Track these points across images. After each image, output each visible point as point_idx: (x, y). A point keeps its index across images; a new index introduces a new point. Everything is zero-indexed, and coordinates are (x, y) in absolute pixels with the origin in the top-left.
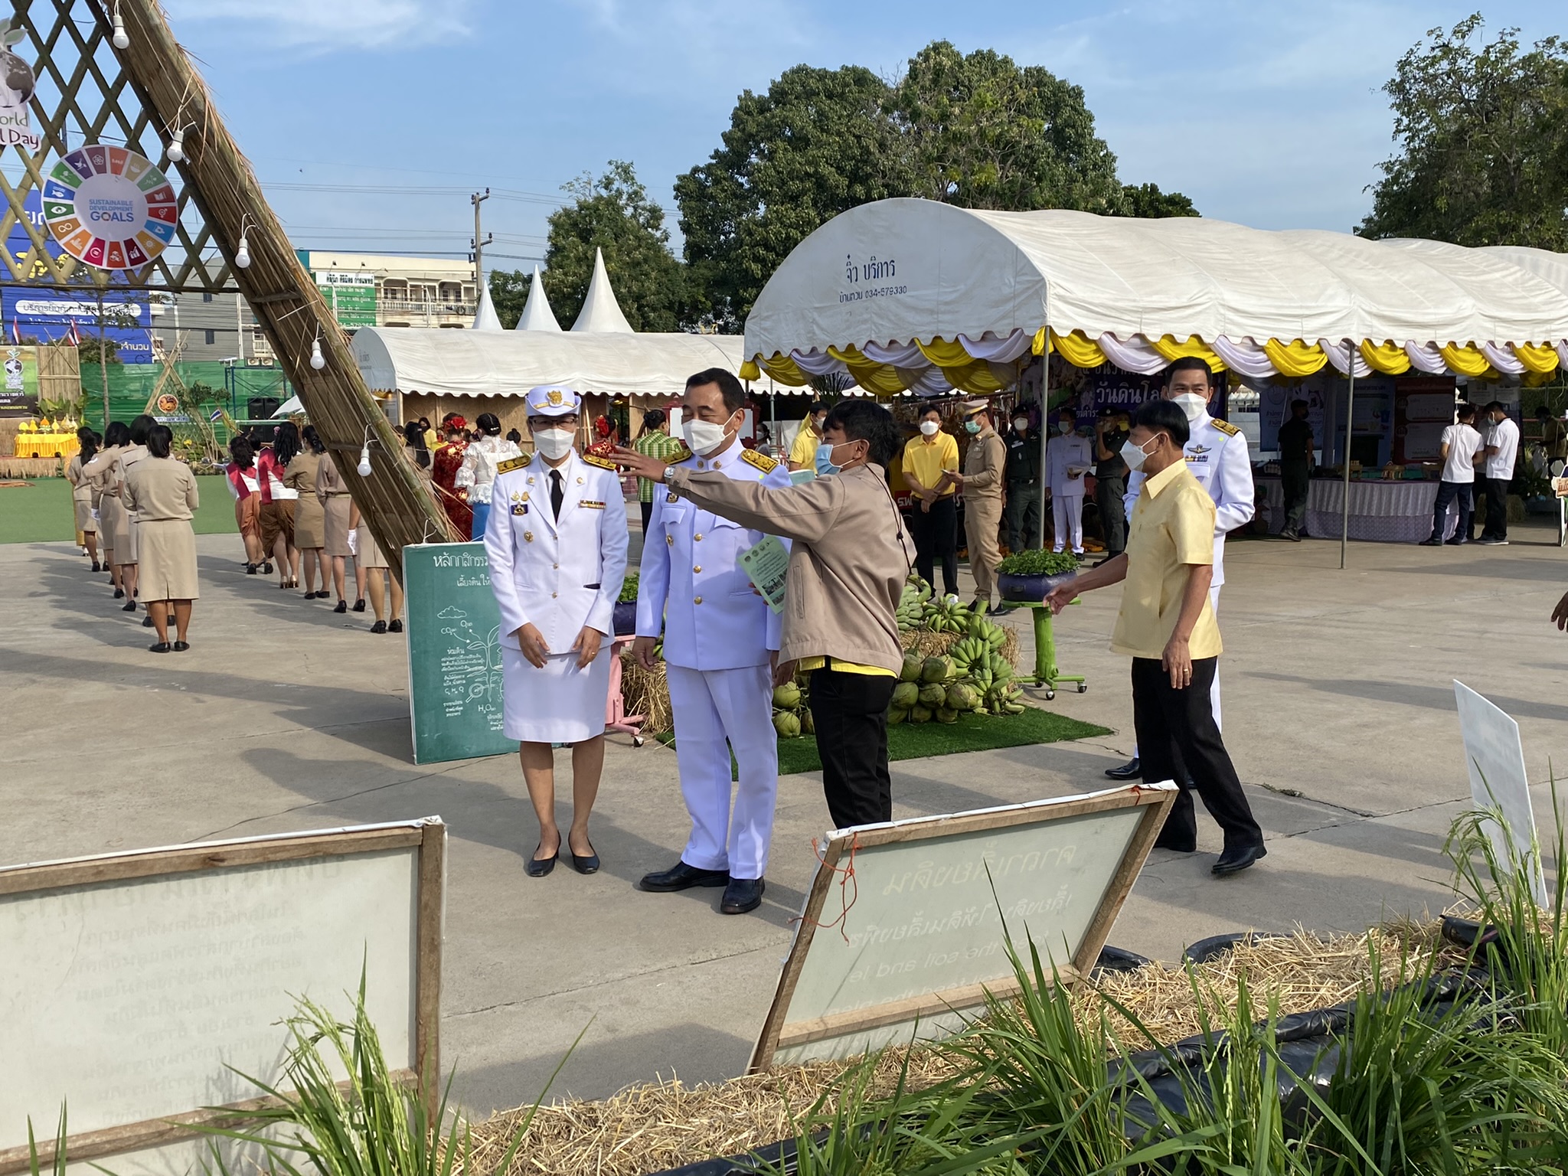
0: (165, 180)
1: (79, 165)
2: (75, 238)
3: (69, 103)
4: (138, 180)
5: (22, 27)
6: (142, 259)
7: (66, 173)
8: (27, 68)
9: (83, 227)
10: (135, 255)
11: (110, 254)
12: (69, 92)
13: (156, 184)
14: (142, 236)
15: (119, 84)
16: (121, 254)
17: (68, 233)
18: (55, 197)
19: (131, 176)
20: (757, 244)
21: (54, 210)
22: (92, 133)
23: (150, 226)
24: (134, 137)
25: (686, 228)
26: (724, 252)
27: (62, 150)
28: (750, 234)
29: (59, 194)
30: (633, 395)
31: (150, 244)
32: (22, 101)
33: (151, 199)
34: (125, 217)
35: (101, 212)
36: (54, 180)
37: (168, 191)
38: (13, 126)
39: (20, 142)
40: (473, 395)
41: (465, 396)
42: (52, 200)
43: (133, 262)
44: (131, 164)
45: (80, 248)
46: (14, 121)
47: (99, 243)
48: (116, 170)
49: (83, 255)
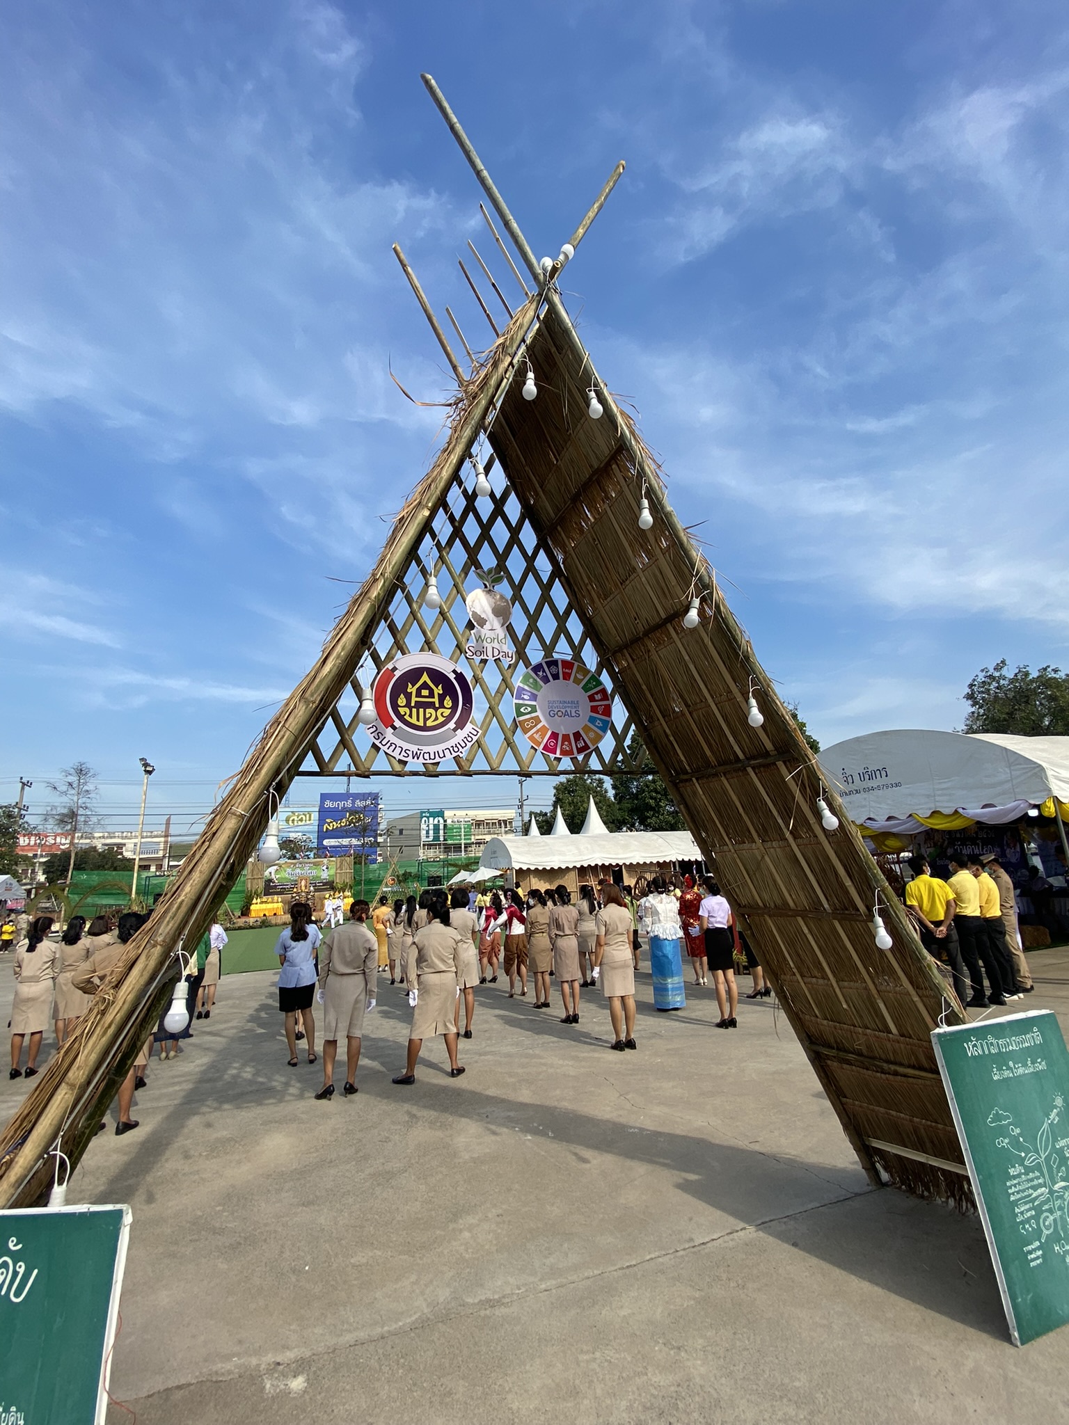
0: (601, 683)
1: (541, 673)
2: (537, 732)
3: (533, 628)
4: (582, 685)
5: (502, 573)
6: (586, 747)
7: (531, 680)
8: (507, 601)
9: (544, 723)
10: (581, 744)
11: (562, 745)
12: (533, 618)
13: (595, 687)
14: (586, 728)
15: (567, 613)
16: (570, 744)
17: (532, 728)
18: (523, 699)
19: (577, 681)
20: (652, 791)
21: (522, 710)
22: (549, 649)
23: (592, 720)
24: (577, 649)
25: (614, 787)
26: (636, 796)
27: (527, 663)
28: (648, 787)
29: (526, 697)
30: (624, 864)
31: (592, 735)
32: (502, 625)
33: (592, 698)
34: (573, 714)
35: (556, 710)
36: (522, 685)
37: (604, 691)
38: (496, 645)
39: (500, 656)
40: (548, 868)
41: (544, 869)
42: (521, 702)
43: (580, 751)
44: (577, 672)
45: (540, 741)
46: (496, 640)
47: (554, 736)
48: (567, 677)
49: (542, 746)
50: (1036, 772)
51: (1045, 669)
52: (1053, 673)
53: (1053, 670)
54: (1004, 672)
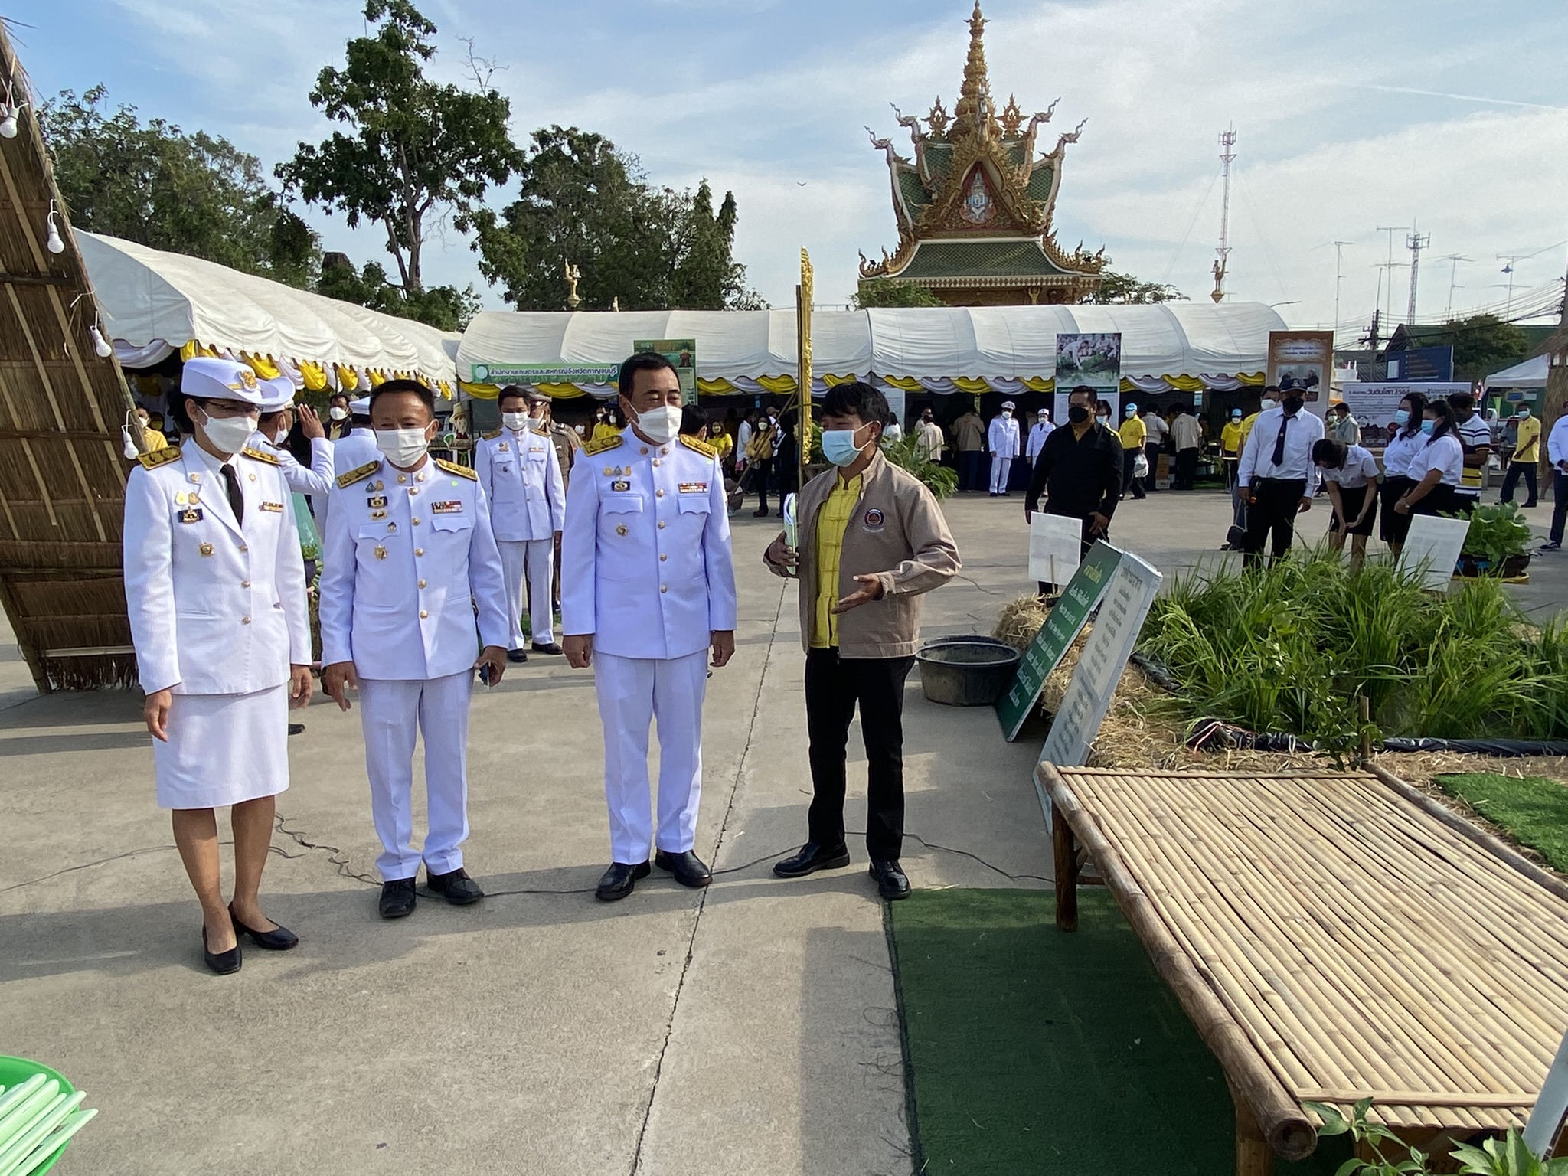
50: (181, 307)
51: (159, 123)
52: (170, 132)
53: (171, 127)
54: (99, 106)
